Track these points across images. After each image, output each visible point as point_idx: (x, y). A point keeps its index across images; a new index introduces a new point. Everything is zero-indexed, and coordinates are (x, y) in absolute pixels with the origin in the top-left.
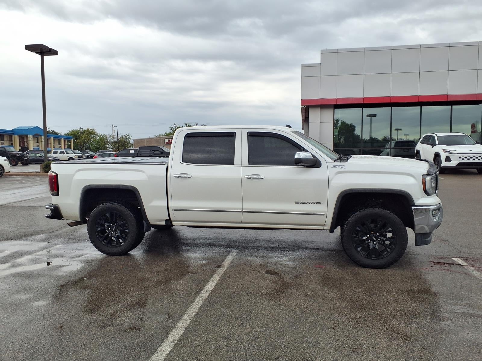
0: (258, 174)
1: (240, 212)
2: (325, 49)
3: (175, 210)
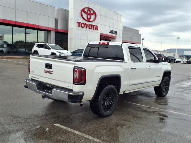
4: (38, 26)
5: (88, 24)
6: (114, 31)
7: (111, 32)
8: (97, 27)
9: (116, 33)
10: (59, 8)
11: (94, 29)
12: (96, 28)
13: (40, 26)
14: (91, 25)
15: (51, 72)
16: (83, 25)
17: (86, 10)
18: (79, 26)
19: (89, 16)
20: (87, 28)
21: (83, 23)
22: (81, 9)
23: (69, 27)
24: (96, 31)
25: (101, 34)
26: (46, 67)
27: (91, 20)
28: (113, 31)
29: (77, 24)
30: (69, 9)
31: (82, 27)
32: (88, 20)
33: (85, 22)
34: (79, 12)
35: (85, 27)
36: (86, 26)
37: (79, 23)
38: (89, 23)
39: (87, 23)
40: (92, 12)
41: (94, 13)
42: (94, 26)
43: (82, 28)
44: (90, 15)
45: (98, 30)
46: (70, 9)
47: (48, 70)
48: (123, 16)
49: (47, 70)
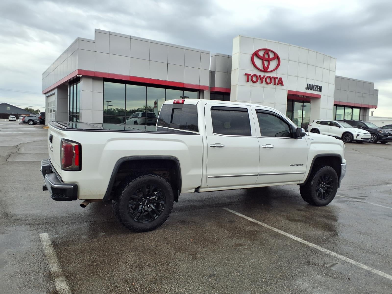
0: (269, 144)
1: (257, 175)
2: (99, 29)
3: (209, 178)
4: (183, 84)
5: (264, 76)
6: (317, 86)
7: (310, 87)
8: (281, 80)
9: (320, 89)
10: (217, 53)
11: (275, 84)
12: (280, 82)
13: (186, 84)
14: (269, 77)
16: (254, 79)
17: (261, 54)
18: (248, 81)
19: (266, 63)
20: (262, 83)
21: (255, 75)
22: (252, 52)
23: (233, 83)
24: (279, 86)
25: (288, 91)
27: (269, 70)
28: (313, 86)
29: (245, 78)
30: (233, 54)
31: (254, 82)
32: (265, 70)
33: (258, 73)
34: (249, 57)
35: (259, 81)
36: (261, 79)
37: (247, 75)
38: (267, 75)
39: (262, 74)
40: (272, 56)
41: (277, 57)
42: (275, 78)
43: (253, 84)
44: (269, 60)
45: (282, 85)
46: (235, 54)
48: (336, 59)
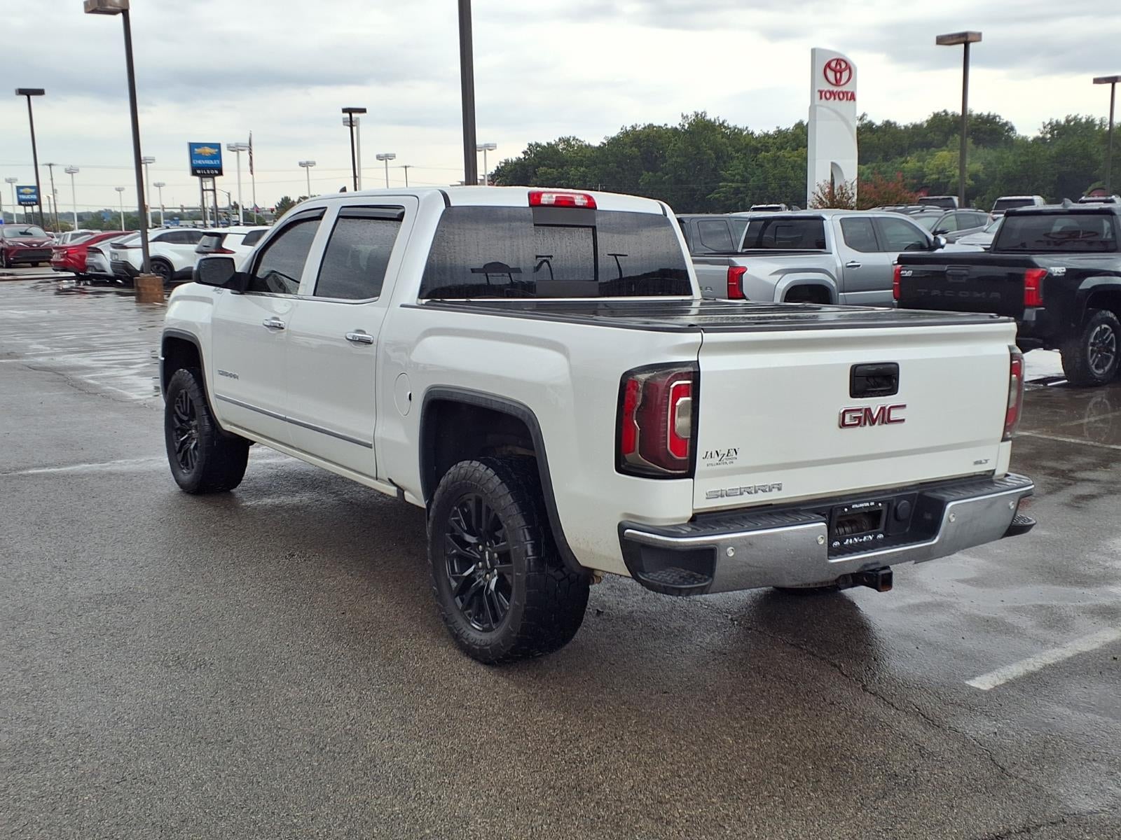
15: (895, 415)
26: (855, 392)
47: (875, 404)
49: (868, 410)
